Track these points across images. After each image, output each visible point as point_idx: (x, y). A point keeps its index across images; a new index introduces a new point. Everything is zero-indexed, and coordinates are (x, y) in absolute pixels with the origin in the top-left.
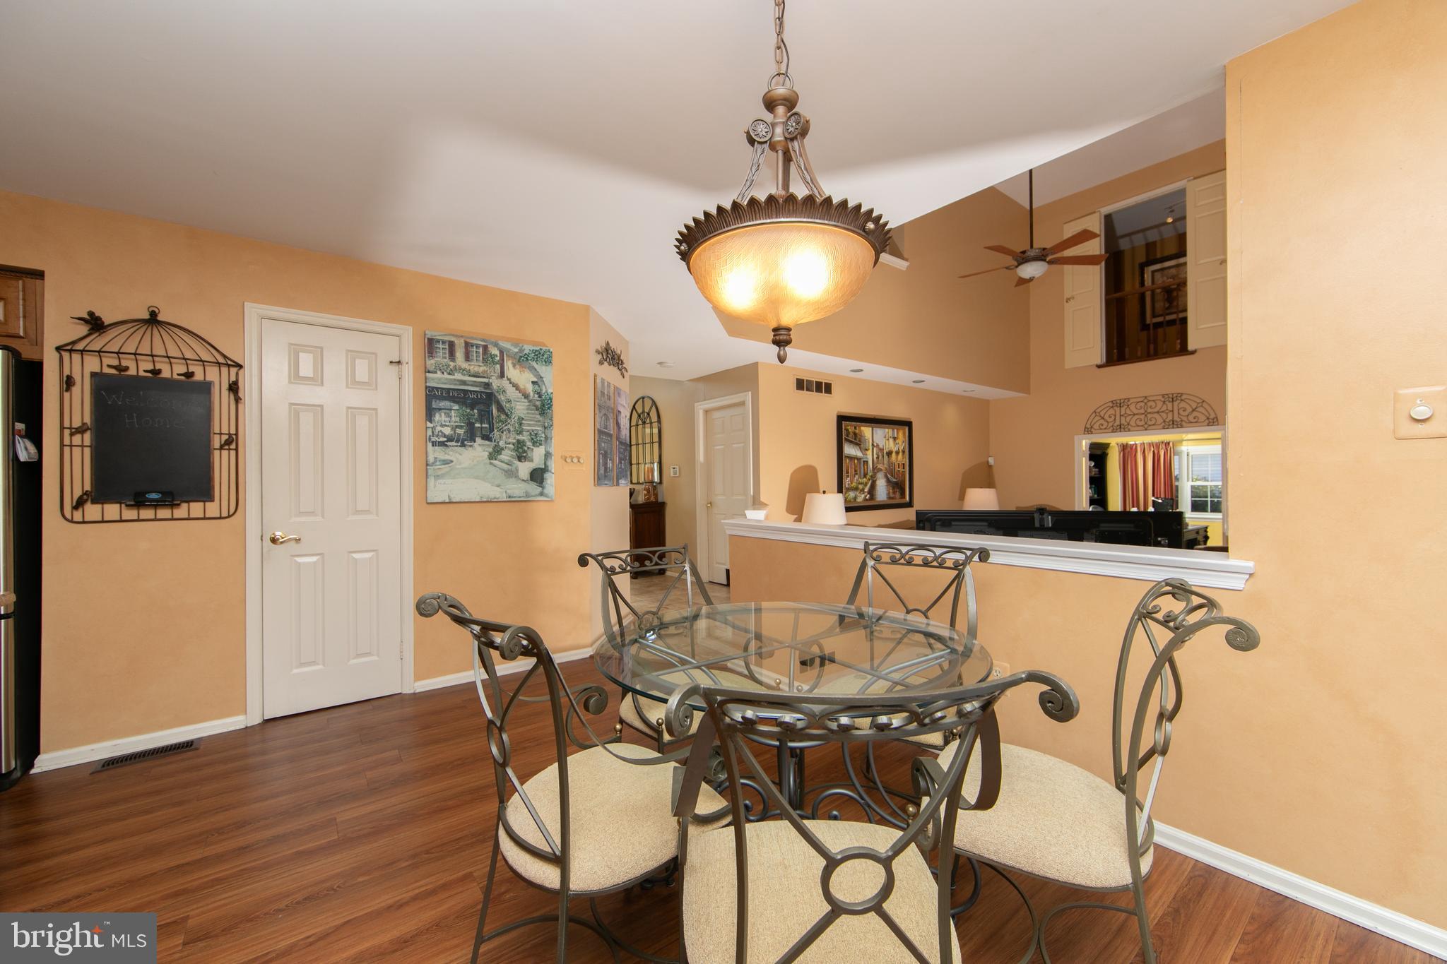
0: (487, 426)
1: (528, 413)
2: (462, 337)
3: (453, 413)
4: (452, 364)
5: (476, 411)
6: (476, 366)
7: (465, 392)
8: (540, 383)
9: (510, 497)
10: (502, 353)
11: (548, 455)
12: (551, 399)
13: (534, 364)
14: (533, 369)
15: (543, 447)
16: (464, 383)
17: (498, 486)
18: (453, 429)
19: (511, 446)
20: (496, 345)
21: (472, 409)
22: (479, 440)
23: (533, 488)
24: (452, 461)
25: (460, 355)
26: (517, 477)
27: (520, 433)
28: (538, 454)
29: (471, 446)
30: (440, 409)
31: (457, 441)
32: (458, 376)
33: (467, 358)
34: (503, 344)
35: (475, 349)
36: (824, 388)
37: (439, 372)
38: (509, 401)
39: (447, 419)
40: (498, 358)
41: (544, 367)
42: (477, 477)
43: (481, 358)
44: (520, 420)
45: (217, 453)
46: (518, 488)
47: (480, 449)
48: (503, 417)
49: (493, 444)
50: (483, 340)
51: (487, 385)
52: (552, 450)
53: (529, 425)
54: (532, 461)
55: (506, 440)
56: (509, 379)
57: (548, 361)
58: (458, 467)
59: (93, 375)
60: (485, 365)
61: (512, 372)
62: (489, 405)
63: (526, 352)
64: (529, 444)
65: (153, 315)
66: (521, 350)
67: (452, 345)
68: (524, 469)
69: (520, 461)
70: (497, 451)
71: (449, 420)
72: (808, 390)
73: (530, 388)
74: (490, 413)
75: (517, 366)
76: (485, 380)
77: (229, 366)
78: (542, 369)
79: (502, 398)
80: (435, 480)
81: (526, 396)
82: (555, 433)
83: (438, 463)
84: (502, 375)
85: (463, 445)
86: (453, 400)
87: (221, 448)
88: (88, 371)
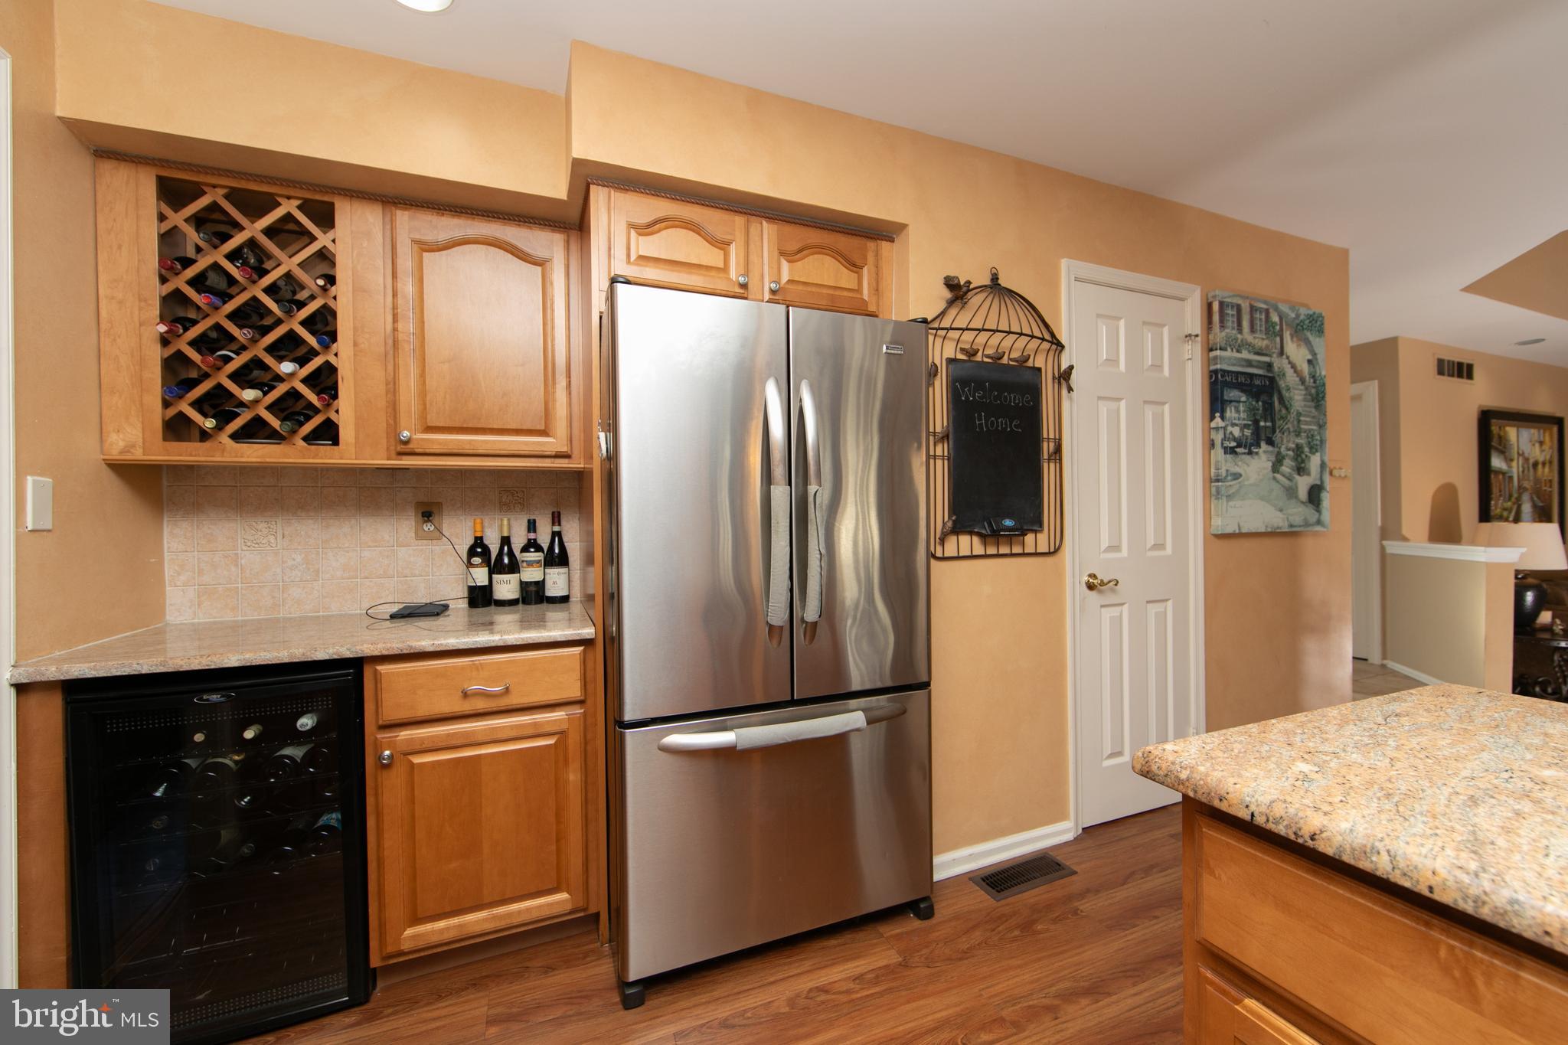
0: (1269, 424)
1: (1305, 406)
2: (1247, 298)
3: (1242, 408)
4: (1239, 336)
5: (1260, 403)
6: (1260, 341)
7: (1251, 376)
8: (1314, 362)
9: (1291, 526)
10: (1281, 319)
11: (1323, 465)
12: (1324, 385)
13: (1308, 334)
14: (1308, 343)
15: (1318, 454)
16: (1249, 363)
17: (1281, 510)
18: (1242, 430)
19: (1291, 453)
20: (1276, 309)
21: (1257, 402)
22: (1263, 444)
23: (1309, 512)
24: (1241, 475)
25: (1246, 324)
26: (1297, 497)
27: (1298, 434)
28: (1314, 462)
29: (1257, 453)
30: (1231, 401)
31: (1245, 447)
32: (1245, 355)
33: (1253, 330)
34: (1284, 308)
35: (1258, 316)
37: (1229, 349)
38: (1288, 389)
39: (1237, 415)
40: (1278, 328)
41: (1317, 339)
42: (1262, 498)
43: (1263, 329)
44: (1299, 414)
45: (1045, 465)
46: (1299, 513)
47: (1263, 457)
48: (1284, 411)
49: (1276, 450)
50: (1265, 302)
51: (1269, 366)
52: (1326, 459)
53: (1307, 423)
54: (1309, 474)
55: (1287, 443)
56: (1288, 358)
57: (1320, 331)
58: (1246, 483)
59: (950, 361)
60: (1267, 338)
61: (1292, 348)
62: (1271, 396)
63: (1302, 317)
64: (1306, 449)
65: (995, 278)
66: (1298, 316)
67: (1239, 308)
68: (1303, 484)
69: (1299, 474)
70: (1278, 462)
71: (1237, 417)
72: (1449, 375)
73: (1305, 368)
74: (1272, 405)
75: (1295, 339)
76: (1266, 359)
77: (1052, 343)
78: (1317, 342)
79: (1282, 384)
80: (1228, 501)
81: (1303, 381)
82: (1331, 434)
83: (1229, 478)
84: (1282, 353)
85: (1250, 453)
86: (1240, 387)
87: (1049, 460)
88: (944, 357)
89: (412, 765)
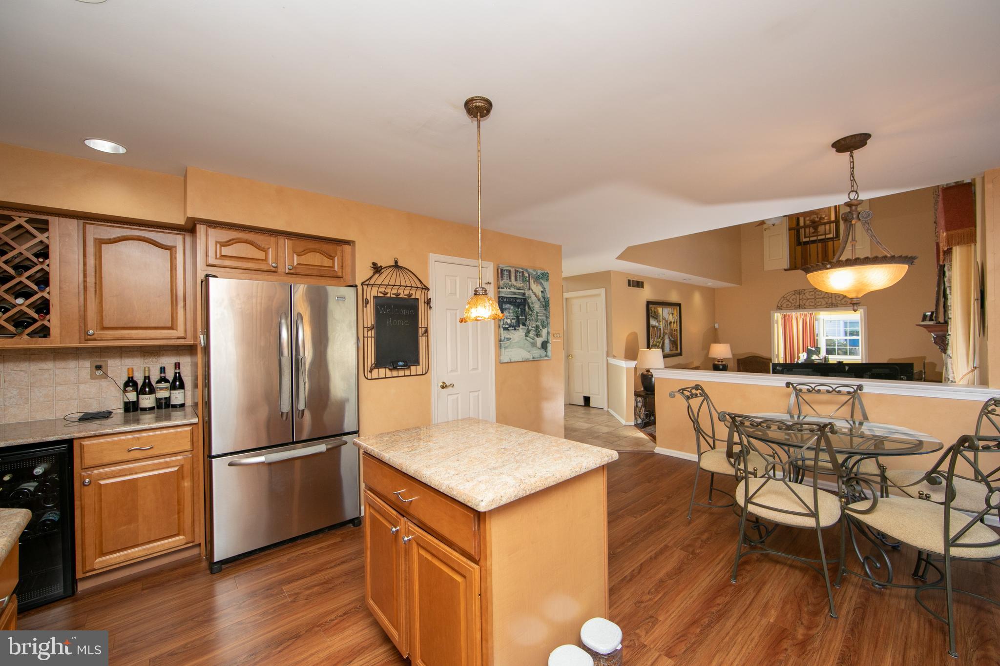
0: (523, 317)
1: (540, 309)
2: (514, 267)
3: (511, 311)
4: (510, 283)
5: (520, 309)
6: (519, 284)
7: (516, 298)
8: (544, 292)
9: (534, 358)
10: (529, 275)
11: (548, 333)
12: (549, 301)
13: (542, 281)
14: (541, 284)
15: (546, 328)
16: (515, 293)
17: (529, 352)
18: (511, 321)
19: (534, 329)
20: (527, 271)
21: (518, 309)
22: (521, 326)
23: (542, 352)
24: (511, 339)
25: (513, 278)
26: (536, 346)
27: (537, 321)
28: (544, 332)
29: (518, 329)
30: (506, 309)
31: (513, 327)
32: (513, 290)
33: (516, 280)
34: (530, 271)
35: (518, 274)
36: (639, 284)
37: (505, 288)
38: (533, 303)
39: (509, 315)
40: (528, 279)
41: (546, 283)
42: (520, 348)
43: (521, 279)
44: (537, 313)
45: (421, 338)
46: (538, 352)
47: (521, 331)
48: (530, 312)
49: (527, 328)
50: (522, 269)
51: (524, 294)
52: (550, 330)
53: (541, 316)
54: (542, 337)
55: (532, 325)
56: (532, 290)
57: (547, 279)
58: (513, 341)
59: (375, 297)
60: (523, 283)
61: (534, 286)
62: (525, 306)
63: (539, 274)
64: (541, 327)
65: (396, 262)
66: (537, 273)
67: (510, 271)
68: (539, 341)
69: (537, 337)
70: (528, 332)
71: (509, 316)
72: (633, 286)
73: (540, 295)
74: (525, 310)
75: (535, 283)
76: (523, 291)
77: (425, 289)
78: (545, 284)
79: (529, 301)
80: (505, 349)
81: (539, 300)
82: (551, 320)
83: (505, 340)
84: (529, 289)
85: (515, 329)
86: (510, 303)
87: (422, 336)
88: (372, 295)
89: (101, 484)
